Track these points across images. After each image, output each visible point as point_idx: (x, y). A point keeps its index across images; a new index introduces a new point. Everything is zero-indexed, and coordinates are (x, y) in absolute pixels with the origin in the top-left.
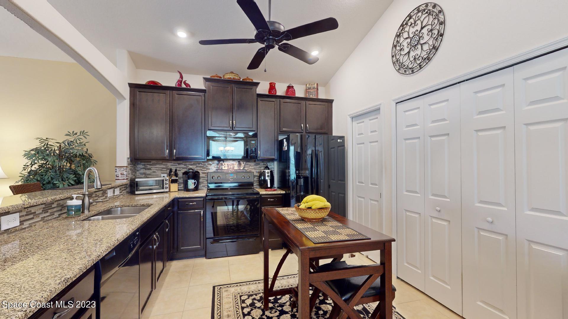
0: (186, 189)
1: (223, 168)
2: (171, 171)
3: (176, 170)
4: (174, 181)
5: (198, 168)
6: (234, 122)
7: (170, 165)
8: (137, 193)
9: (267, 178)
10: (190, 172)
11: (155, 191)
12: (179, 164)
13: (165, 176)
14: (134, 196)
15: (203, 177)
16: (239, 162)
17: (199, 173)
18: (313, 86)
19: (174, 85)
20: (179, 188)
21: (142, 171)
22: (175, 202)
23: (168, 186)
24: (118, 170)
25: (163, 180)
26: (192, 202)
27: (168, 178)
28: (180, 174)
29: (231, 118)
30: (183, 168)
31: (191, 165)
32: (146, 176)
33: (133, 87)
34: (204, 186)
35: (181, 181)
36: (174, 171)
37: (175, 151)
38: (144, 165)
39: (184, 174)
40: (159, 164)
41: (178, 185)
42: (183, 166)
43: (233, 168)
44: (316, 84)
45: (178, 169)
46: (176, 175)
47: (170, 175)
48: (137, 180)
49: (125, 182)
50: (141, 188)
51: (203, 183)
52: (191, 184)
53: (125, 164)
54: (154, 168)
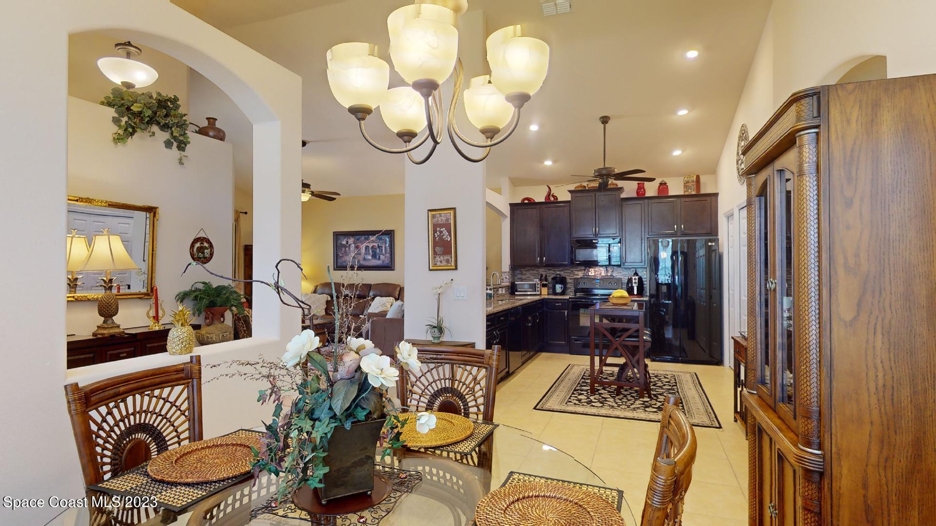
0: (555, 293)
1: (590, 274)
2: (542, 276)
3: (546, 275)
4: (544, 286)
5: (566, 274)
6: (597, 229)
7: (542, 271)
8: (516, 293)
9: (634, 285)
10: (557, 277)
11: (529, 293)
12: (549, 270)
13: (537, 281)
14: (514, 296)
15: (571, 283)
16: (606, 267)
17: (565, 278)
18: (692, 179)
19: (544, 201)
20: (549, 293)
21: (519, 276)
22: (543, 302)
23: (539, 289)
24: (503, 275)
25: (535, 284)
26: (558, 303)
27: (539, 283)
28: (550, 279)
29: (594, 226)
30: (553, 274)
31: (560, 271)
32: (522, 280)
33: (513, 206)
34: (571, 292)
35: (551, 286)
36: (544, 276)
37: (544, 259)
38: (521, 271)
39: (552, 279)
40: (533, 270)
41: (548, 290)
42: (552, 272)
43: (600, 274)
44: (695, 177)
45: (548, 275)
46: (546, 280)
47: (541, 280)
48: (516, 283)
49: (508, 284)
50: (519, 290)
51: (570, 288)
52: (559, 288)
53: (508, 271)
54: (528, 274)
